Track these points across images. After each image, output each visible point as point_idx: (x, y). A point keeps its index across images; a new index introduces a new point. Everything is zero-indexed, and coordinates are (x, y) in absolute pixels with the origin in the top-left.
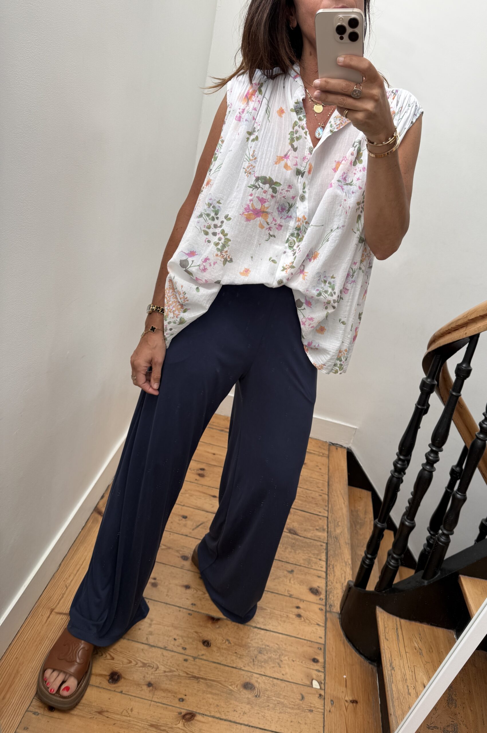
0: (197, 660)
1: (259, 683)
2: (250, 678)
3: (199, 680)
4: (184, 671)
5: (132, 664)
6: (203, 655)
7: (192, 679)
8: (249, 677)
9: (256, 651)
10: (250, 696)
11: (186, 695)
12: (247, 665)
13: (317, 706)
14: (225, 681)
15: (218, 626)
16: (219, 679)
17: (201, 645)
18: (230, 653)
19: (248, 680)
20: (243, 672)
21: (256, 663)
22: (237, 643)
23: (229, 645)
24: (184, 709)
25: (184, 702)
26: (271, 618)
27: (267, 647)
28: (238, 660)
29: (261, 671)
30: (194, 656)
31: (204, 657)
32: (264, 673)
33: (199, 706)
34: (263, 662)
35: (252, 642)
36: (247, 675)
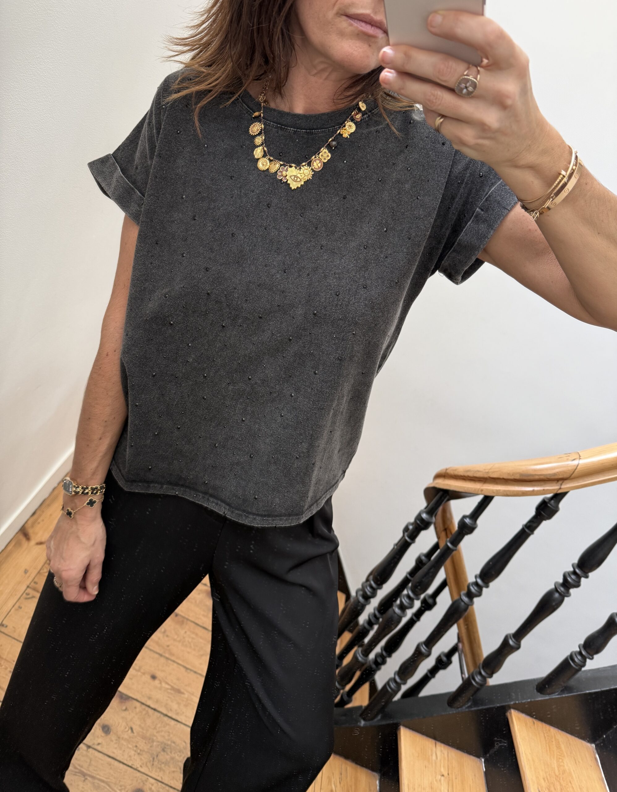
0: (90, 750)
2: (144, 783)
3: (85, 777)
6: (99, 744)
7: (79, 776)
8: (143, 781)
9: (159, 747)
12: (145, 764)
14: (115, 784)
15: (124, 708)
16: (109, 780)
17: (100, 733)
18: (130, 746)
19: (140, 786)
20: (139, 774)
21: (156, 763)
22: (141, 733)
23: (131, 735)
26: (186, 706)
27: (173, 744)
28: (136, 757)
29: (158, 776)
30: (90, 745)
31: (99, 748)
32: (162, 778)
34: (163, 763)
35: (158, 734)
36: (141, 779)
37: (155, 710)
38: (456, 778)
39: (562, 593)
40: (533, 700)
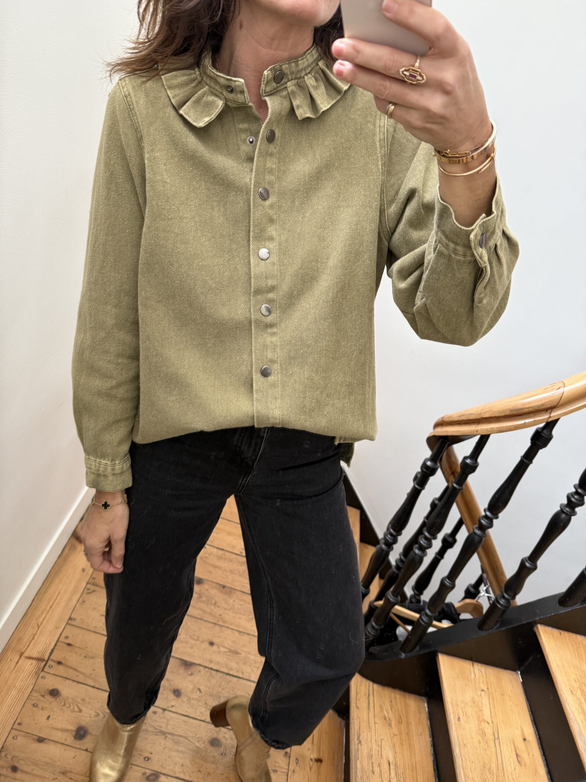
0: (166, 712)
1: (226, 739)
2: (218, 733)
3: (166, 735)
4: (152, 725)
5: (100, 717)
6: (172, 706)
10: (216, 754)
11: (151, 753)
13: (282, 766)
14: (193, 737)
15: (190, 673)
16: (186, 735)
17: (172, 696)
18: (200, 704)
19: (215, 736)
22: (208, 693)
23: (200, 694)
24: (148, 769)
25: (149, 761)
26: (245, 664)
30: (164, 707)
31: (173, 709)
33: (164, 766)
35: (223, 691)
36: (215, 731)
37: (217, 671)
38: (496, 691)
39: (568, 513)
40: (556, 613)
